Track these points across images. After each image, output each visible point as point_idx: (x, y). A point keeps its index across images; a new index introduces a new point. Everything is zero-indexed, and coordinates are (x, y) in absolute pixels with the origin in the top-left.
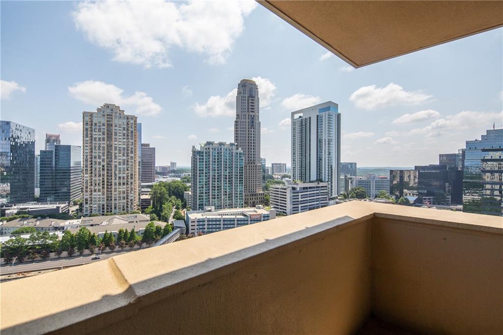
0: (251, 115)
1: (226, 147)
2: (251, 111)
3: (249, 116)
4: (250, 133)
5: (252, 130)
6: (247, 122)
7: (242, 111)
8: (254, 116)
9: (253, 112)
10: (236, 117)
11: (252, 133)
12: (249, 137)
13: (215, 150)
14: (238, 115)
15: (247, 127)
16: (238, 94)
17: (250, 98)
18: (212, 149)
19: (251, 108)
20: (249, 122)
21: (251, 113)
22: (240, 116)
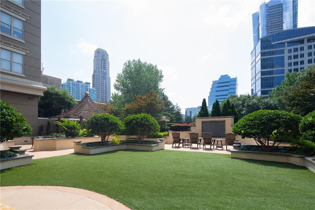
0: (103, 71)
1: (82, 84)
2: (103, 69)
3: (102, 71)
4: (103, 82)
5: (104, 81)
6: (101, 76)
7: (97, 68)
8: (105, 72)
9: (105, 69)
10: (93, 72)
11: (105, 83)
12: (102, 85)
13: (74, 85)
14: (94, 71)
15: (101, 78)
16: (94, 57)
17: (103, 61)
18: (72, 84)
19: (103, 67)
20: (102, 76)
21: (103, 70)
22: (96, 72)
